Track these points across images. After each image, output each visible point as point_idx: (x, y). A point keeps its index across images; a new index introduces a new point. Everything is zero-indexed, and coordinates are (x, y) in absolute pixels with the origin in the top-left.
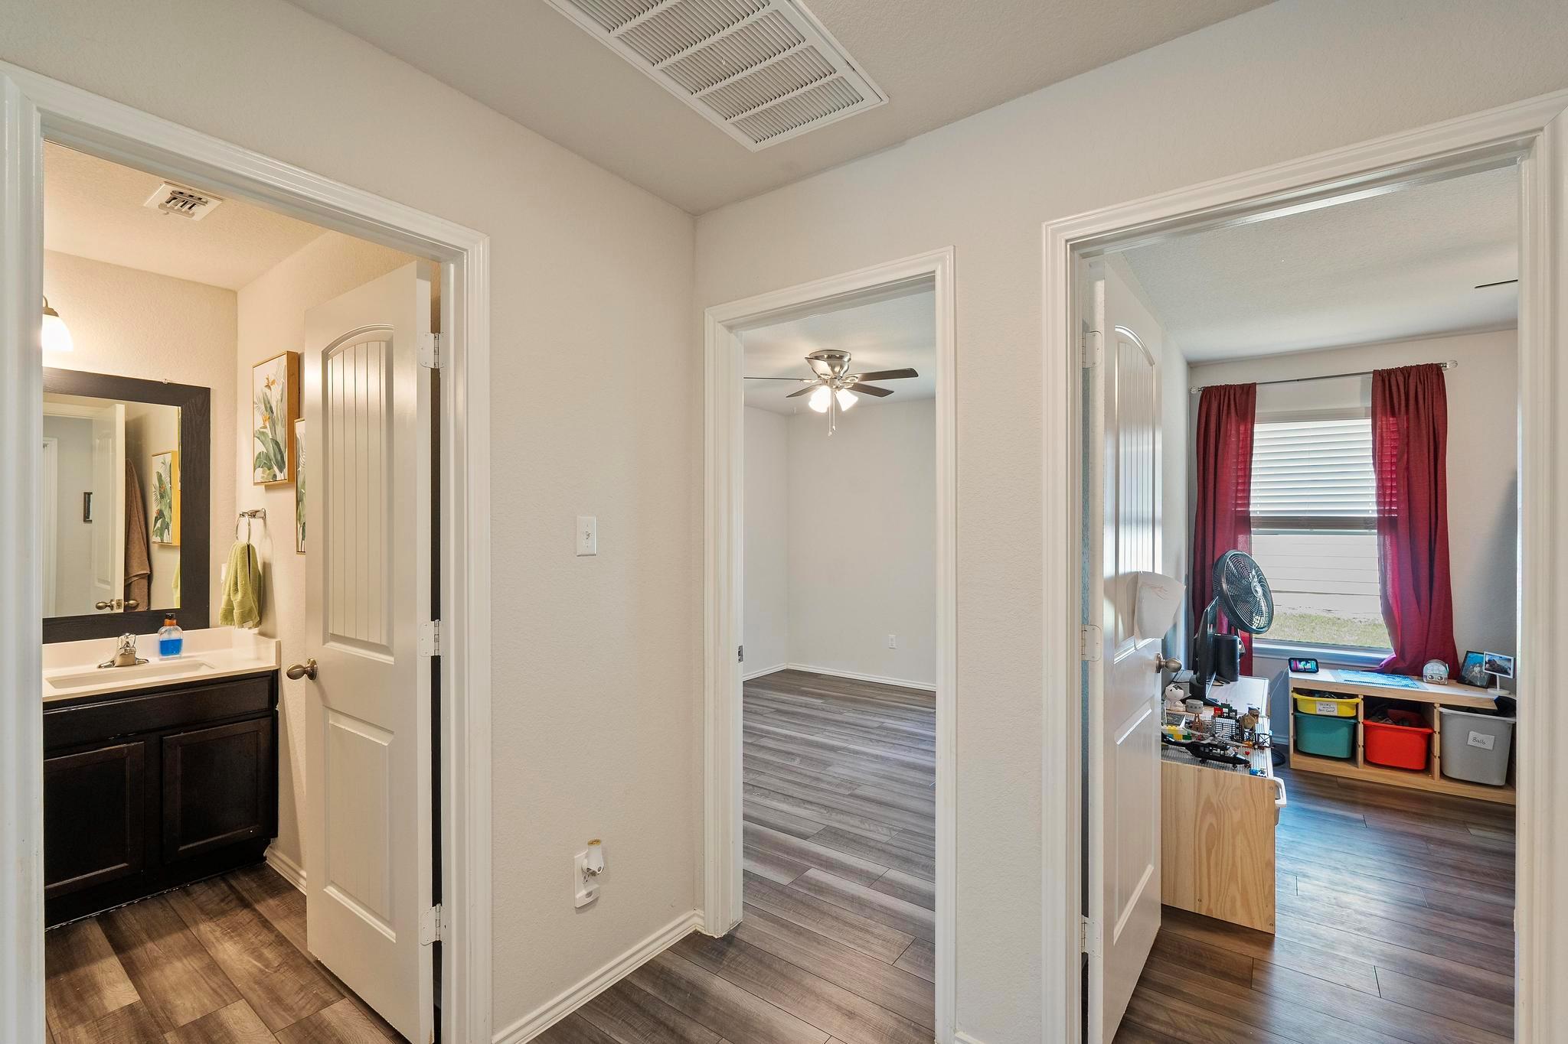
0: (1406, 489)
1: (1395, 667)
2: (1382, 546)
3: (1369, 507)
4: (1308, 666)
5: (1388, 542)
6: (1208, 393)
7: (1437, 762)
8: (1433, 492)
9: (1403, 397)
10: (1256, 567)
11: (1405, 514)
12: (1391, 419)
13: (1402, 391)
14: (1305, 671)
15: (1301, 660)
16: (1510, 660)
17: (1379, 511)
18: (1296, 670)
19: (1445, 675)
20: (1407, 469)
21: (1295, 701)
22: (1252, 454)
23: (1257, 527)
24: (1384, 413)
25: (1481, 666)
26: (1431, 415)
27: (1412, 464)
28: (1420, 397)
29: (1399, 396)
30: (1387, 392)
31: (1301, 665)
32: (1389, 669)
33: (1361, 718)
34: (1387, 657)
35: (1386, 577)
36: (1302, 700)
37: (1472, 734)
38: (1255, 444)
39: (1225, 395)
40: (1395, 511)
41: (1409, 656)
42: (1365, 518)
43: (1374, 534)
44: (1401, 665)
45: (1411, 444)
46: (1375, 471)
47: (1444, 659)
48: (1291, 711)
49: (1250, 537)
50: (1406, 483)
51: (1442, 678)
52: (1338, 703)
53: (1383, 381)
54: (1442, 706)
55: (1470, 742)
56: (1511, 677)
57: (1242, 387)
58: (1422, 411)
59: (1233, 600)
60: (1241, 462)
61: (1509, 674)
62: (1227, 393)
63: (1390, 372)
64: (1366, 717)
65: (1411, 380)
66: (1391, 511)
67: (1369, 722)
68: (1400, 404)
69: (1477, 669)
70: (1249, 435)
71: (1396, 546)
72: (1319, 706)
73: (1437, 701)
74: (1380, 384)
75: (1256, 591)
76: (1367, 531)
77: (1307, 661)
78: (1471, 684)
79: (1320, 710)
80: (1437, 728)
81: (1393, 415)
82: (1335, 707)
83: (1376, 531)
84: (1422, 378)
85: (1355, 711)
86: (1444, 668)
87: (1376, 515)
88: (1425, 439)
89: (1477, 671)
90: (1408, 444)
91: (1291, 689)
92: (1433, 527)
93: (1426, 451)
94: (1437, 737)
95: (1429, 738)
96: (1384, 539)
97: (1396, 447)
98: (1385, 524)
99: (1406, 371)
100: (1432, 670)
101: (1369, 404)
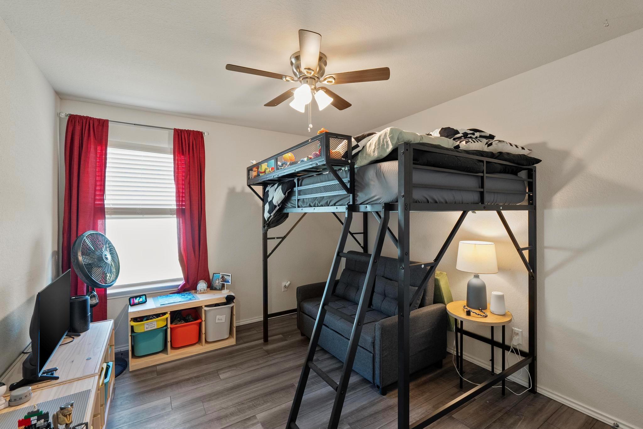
0: (189, 194)
1: (184, 288)
2: (179, 224)
3: (172, 202)
4: (141, 300)
5: (181, 222)
6: (73, 120)
7: (203, 336)
8: (200, 196)
9: (187, 146)
10: (108, 242)
11: (188, 207)
12: (182, 156)
13: (187, 143)
14: (139, 303)
15: (136, 297)
16: (230, 276)
17: (177, 205)
18: (134, 305)
19: (206, 288)
20: (189, 183)
21: (132, 327)
22: (106, 167)
23: (110, 214)
24: (179, 153)
25: (219, 280)
26: (199, 157)
27: (191, 181)
28: (195, 147)
29: (186, 144)
30: (180, 142)
31: (136, 301)
32: (182, 290)
33: (169, 325)
34: (182, 283)
35: (180, 240)
36: (137, 325)
37: (218, 317)
38: (108, 161)
39: (86, 124)
40: (184, 205)
41: (191, 281)
42: (170, 209)
43: (174, 217)
44: (188, 286)
45: (191, 170)
46: (175, 184)
47: (204, 279)
48: (130, 334)
49: (105, 221)
50: (189, 190)
51: (204, 290)
52: (157, 321)
53: (178, 135)
54: (206, 306)
55: (217, 321)
56: (230, 284)
57: (99, 120)
58: (195, 155)
59: (87, 268)
60: (99, 171)
61: (229, 282)
62: (88, 123)
63: (181, 131)
64: (171, 323)
65: (190, 137)
66: (182, 205)
67: (174, 326)
68: (186, 149)
69: (217, 282)
70: (104, 154)
71: (185, 222)
72: (146, 326)
73: (203, 305)
74: (177, 136)
75: (107, 258)
76: (171, 216)
77: (140, 296)
78: (216, 289)
79: (147, 328)
80: (203, 319)
81: (183, 154)
82: (155, 323)
83: (176, 216)
84: (195, 137)
85: (166, 322)
86: (205, 285)
87: (175, 207)
88: (197, 169)
89: (217, 283)
90: (189, 171)
91: (130, 319)
92: (200, 213)
93: (197, 174)
94: (203, 323)
95: (200, 325)
96: (179, 220)
97: (184, 172)
98: (180, 212)
99: (188, 132)
100: (201, 287)
101: (172, 147)
